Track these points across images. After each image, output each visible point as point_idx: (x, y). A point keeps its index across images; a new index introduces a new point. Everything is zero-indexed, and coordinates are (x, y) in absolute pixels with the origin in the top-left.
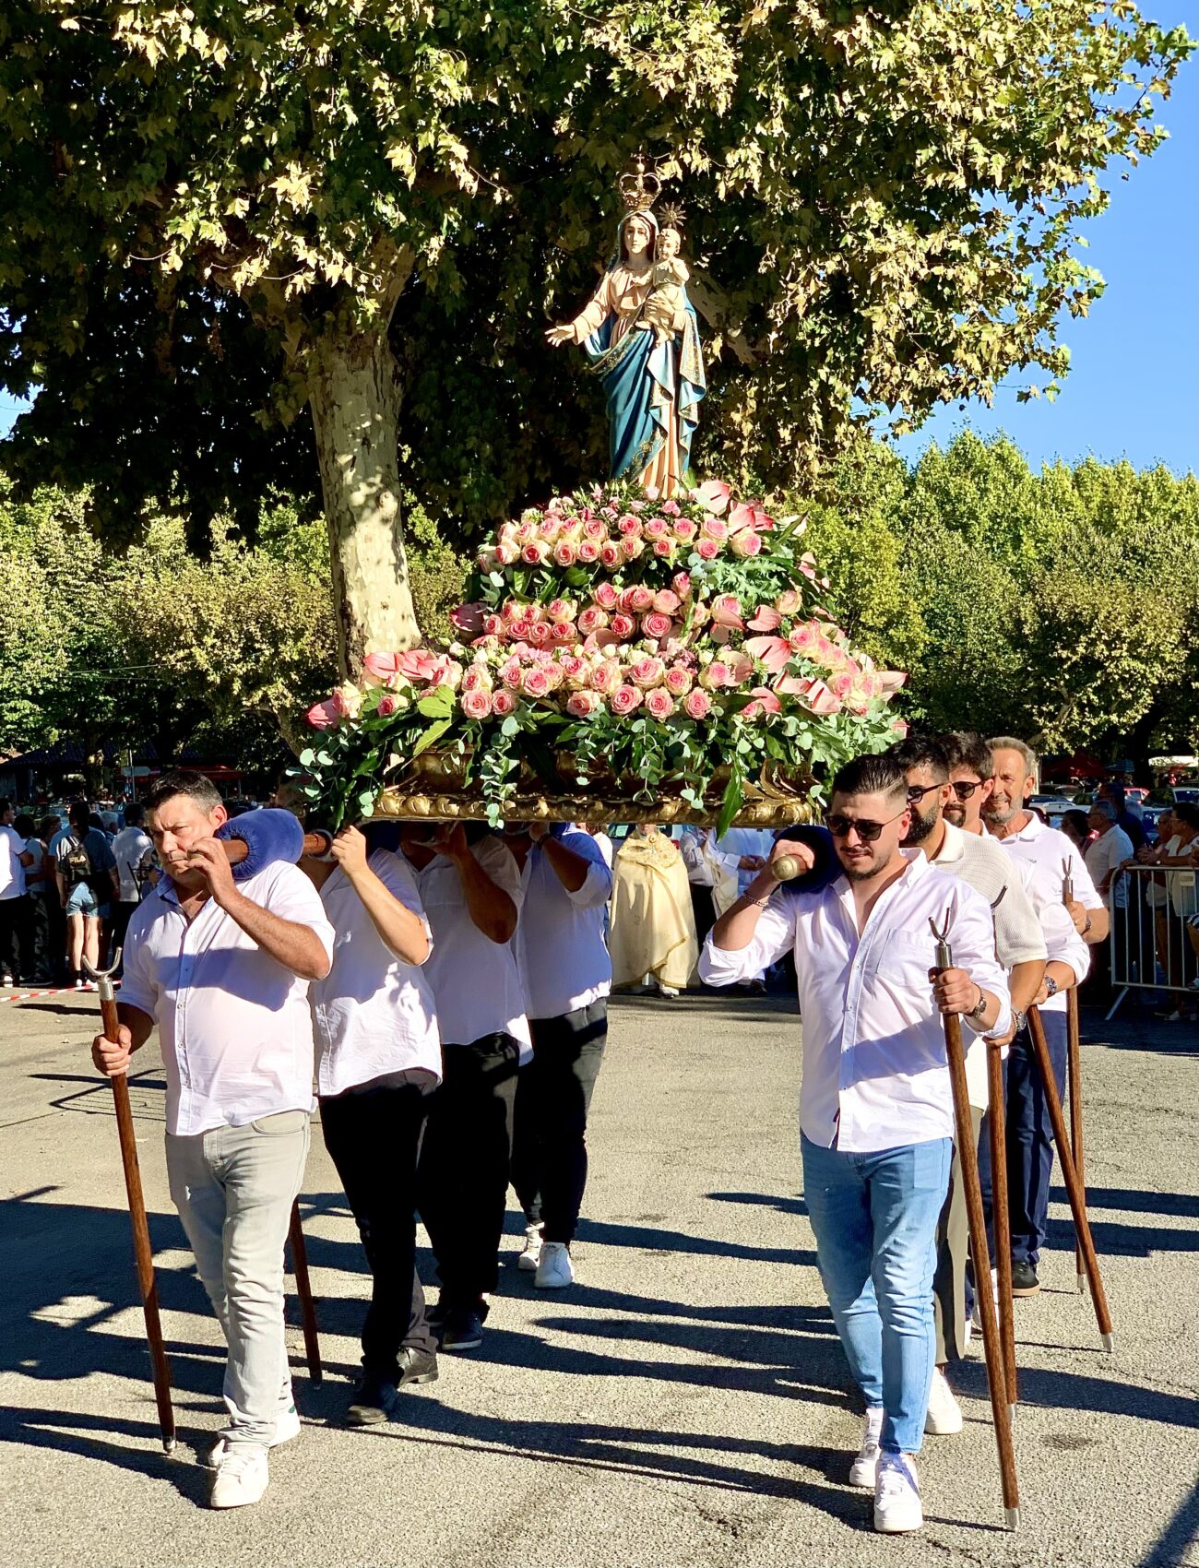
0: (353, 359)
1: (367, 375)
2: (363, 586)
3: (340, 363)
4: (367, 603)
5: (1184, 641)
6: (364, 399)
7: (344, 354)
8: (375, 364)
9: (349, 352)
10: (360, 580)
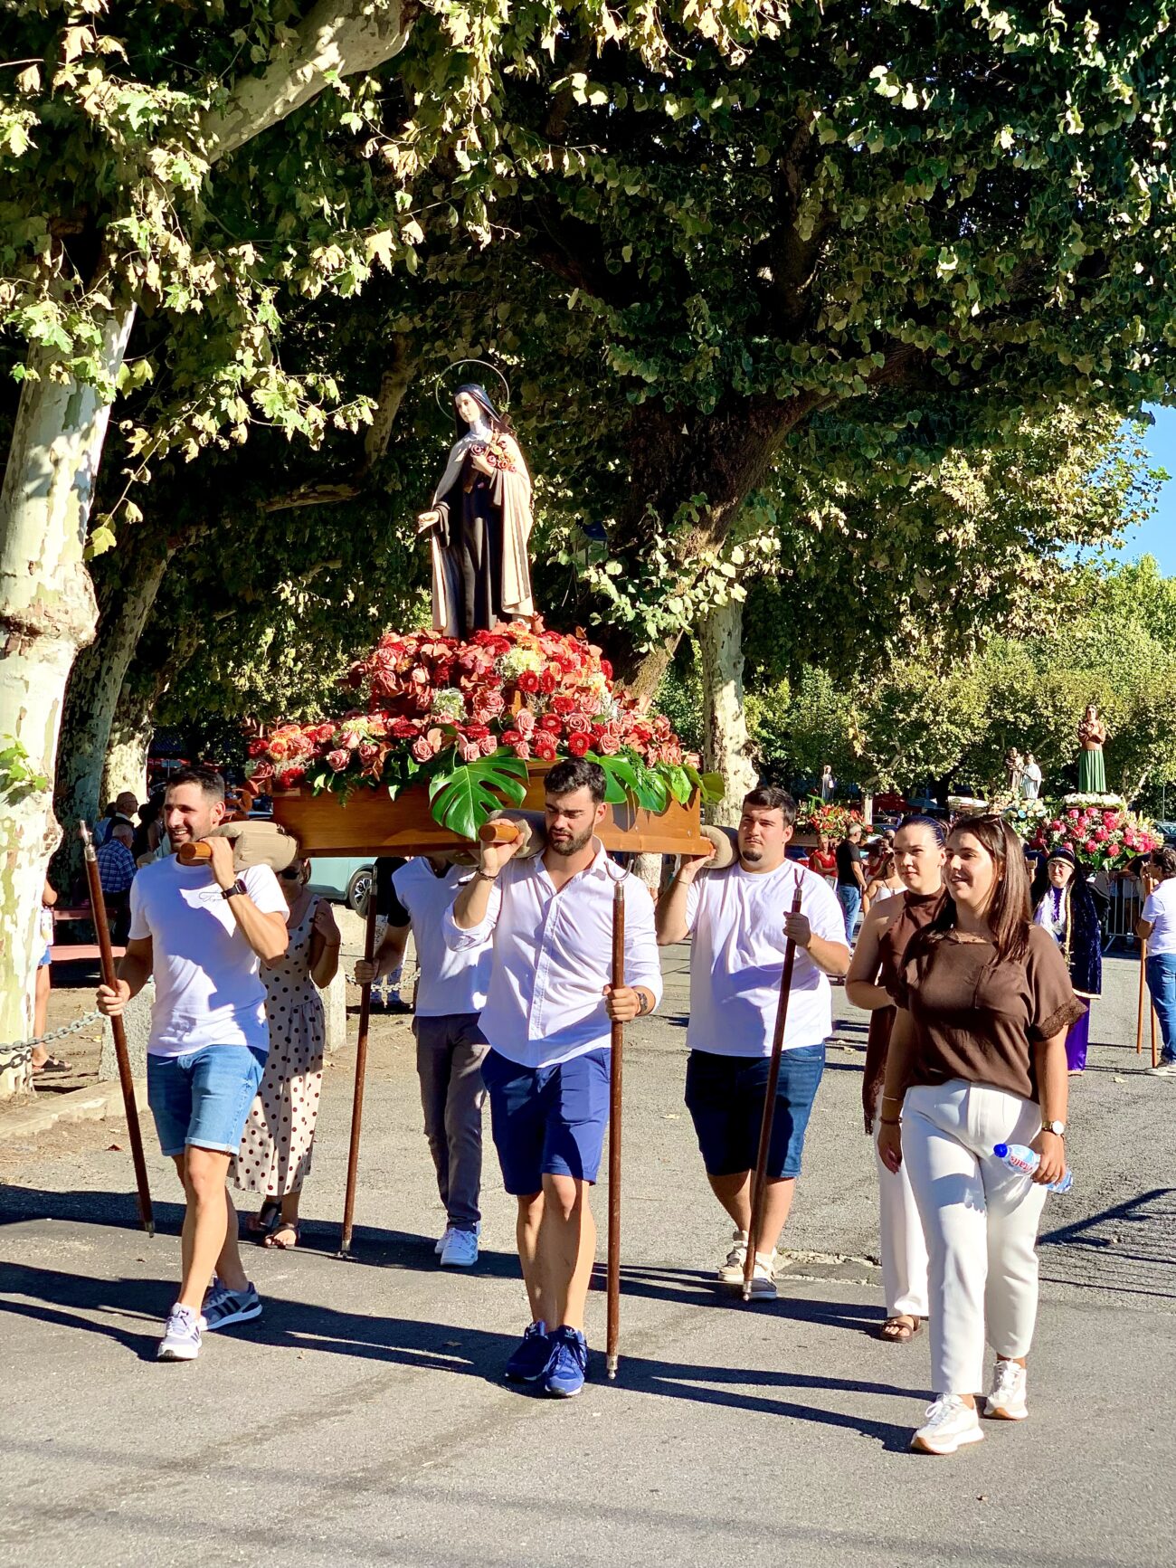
5: (988, 712)
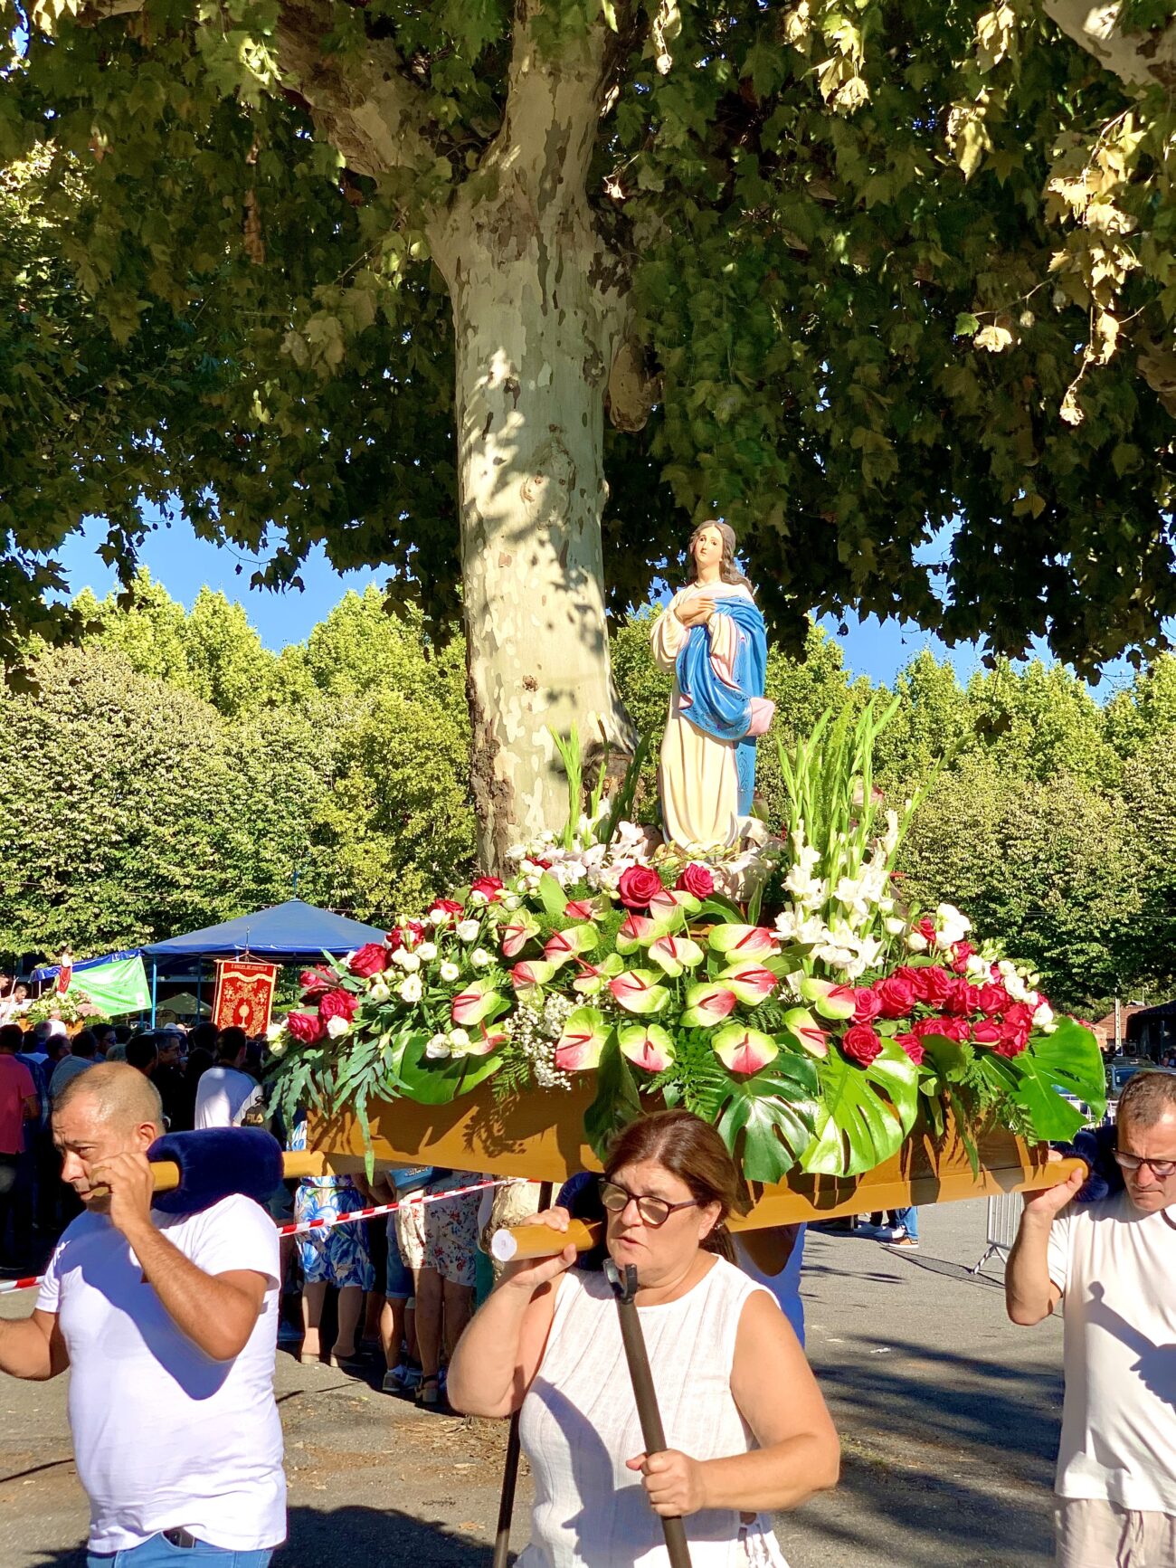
0: (502, 242)
1: (525, 269)
2: (494, 648)
3: (480, 252)
4: (498, 677)
6: (516, 313)
7: (486, 234)
8: (543, 248)
9: (494, 230)
10: (490, 637)
